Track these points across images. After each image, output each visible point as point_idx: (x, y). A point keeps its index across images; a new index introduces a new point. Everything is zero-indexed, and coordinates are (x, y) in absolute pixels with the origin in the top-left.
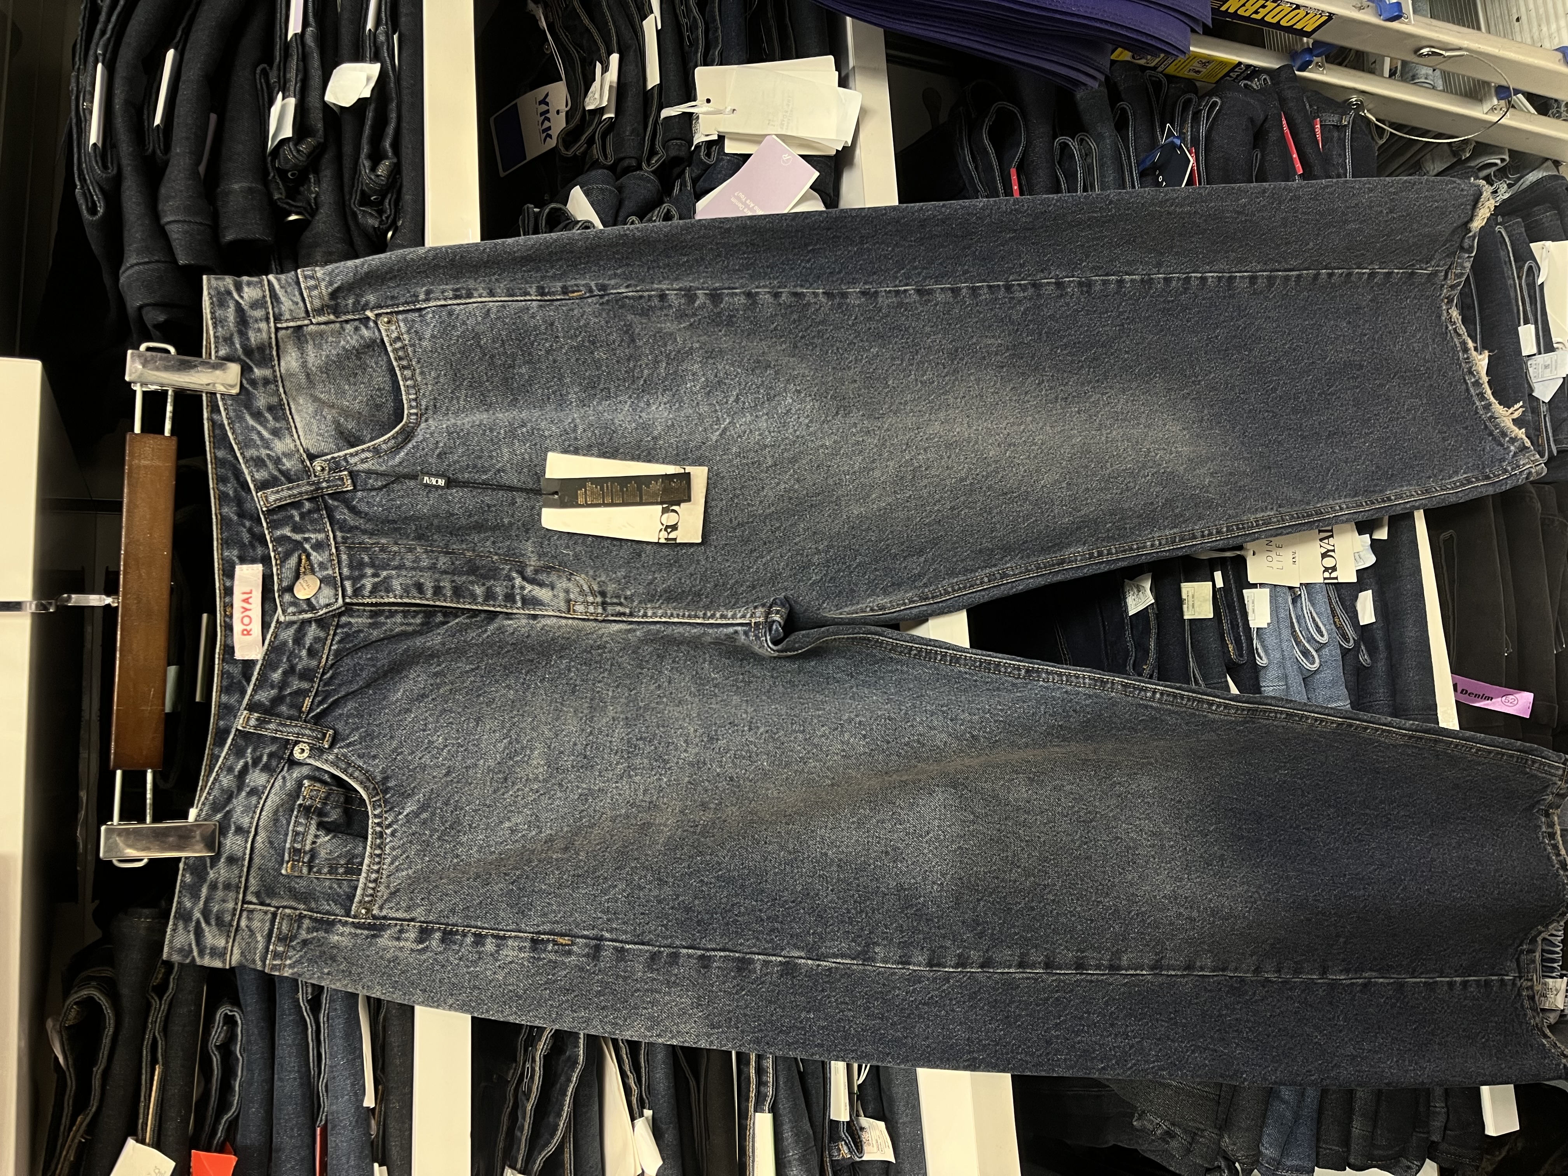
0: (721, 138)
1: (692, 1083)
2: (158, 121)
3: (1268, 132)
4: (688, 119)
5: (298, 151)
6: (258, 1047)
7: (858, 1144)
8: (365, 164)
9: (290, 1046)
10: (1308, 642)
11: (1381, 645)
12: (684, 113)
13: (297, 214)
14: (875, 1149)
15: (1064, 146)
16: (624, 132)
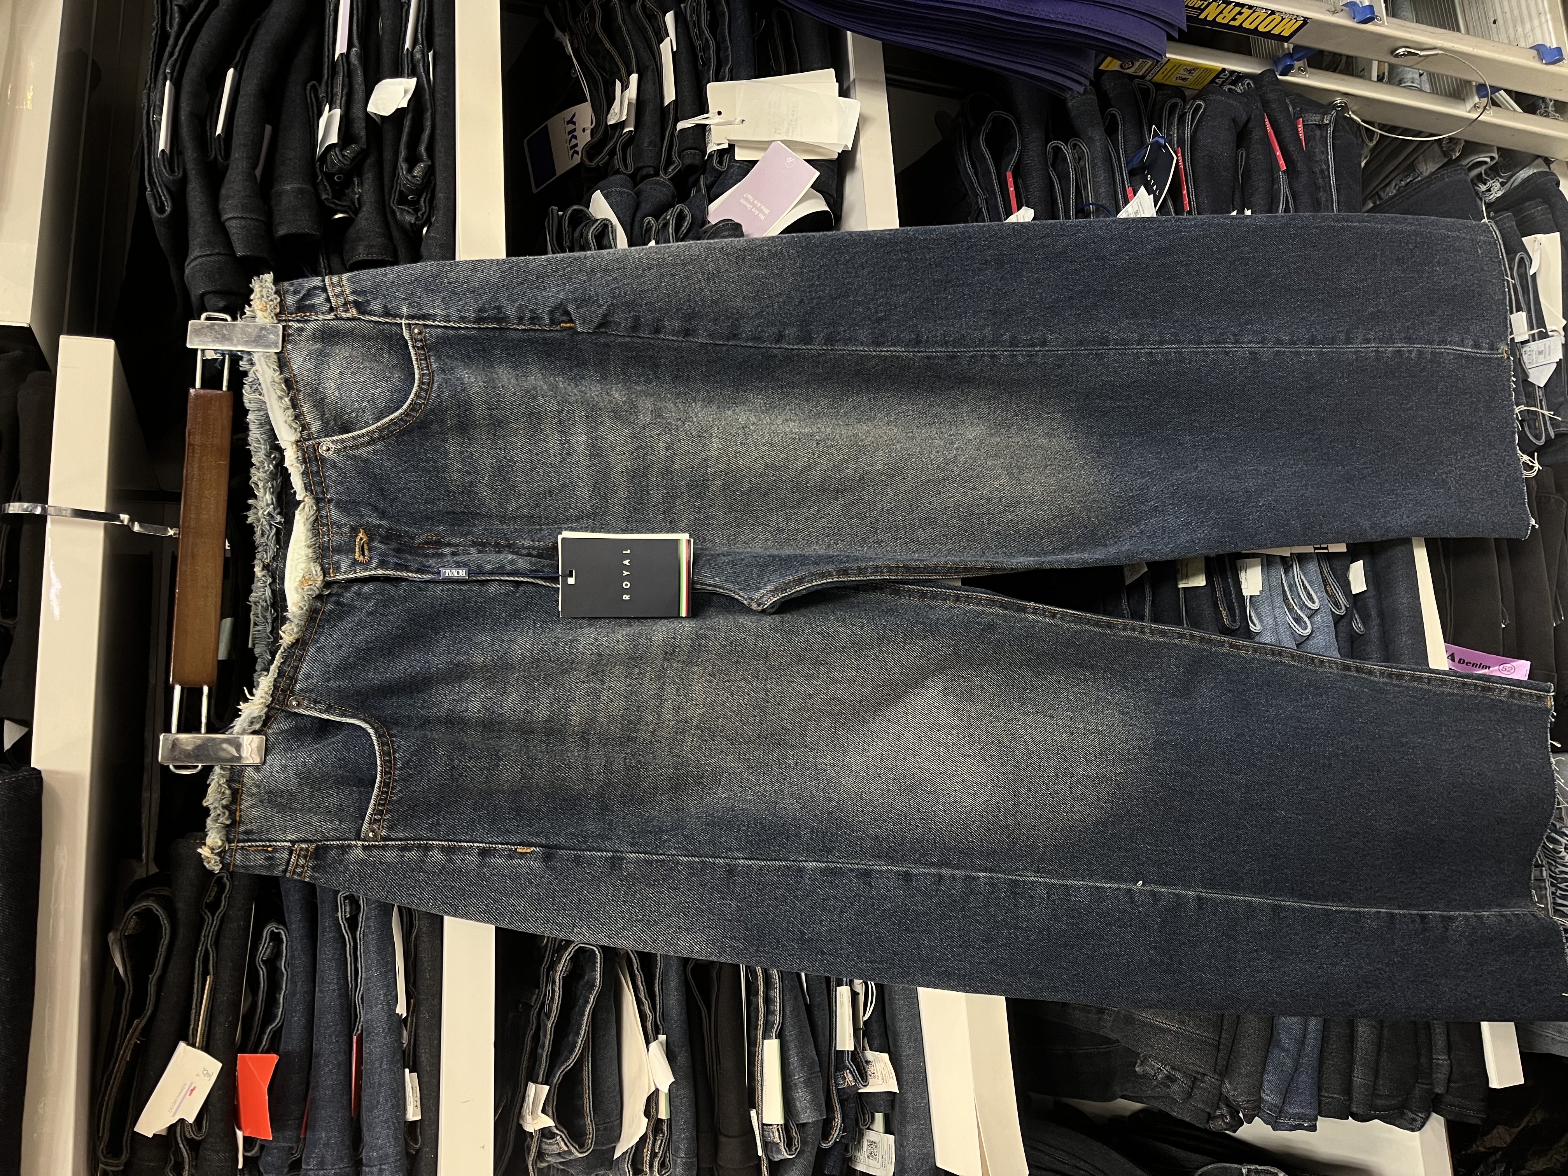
0: (732, 147)
1: (704, 1011)
2: (219, 131)
3: (1251, 132)
4: (702, 130)
5: (343, 156)
6: (302, 961)
7: (863, 1075)
8: (403, 166)
9: (330, 960)
10: (1301, 609)
11: (1374, 613)
12: (698, 125)
13: (341, 212)
14: (880, 1081)
15: (1057, 150)
16: (643, 143)
